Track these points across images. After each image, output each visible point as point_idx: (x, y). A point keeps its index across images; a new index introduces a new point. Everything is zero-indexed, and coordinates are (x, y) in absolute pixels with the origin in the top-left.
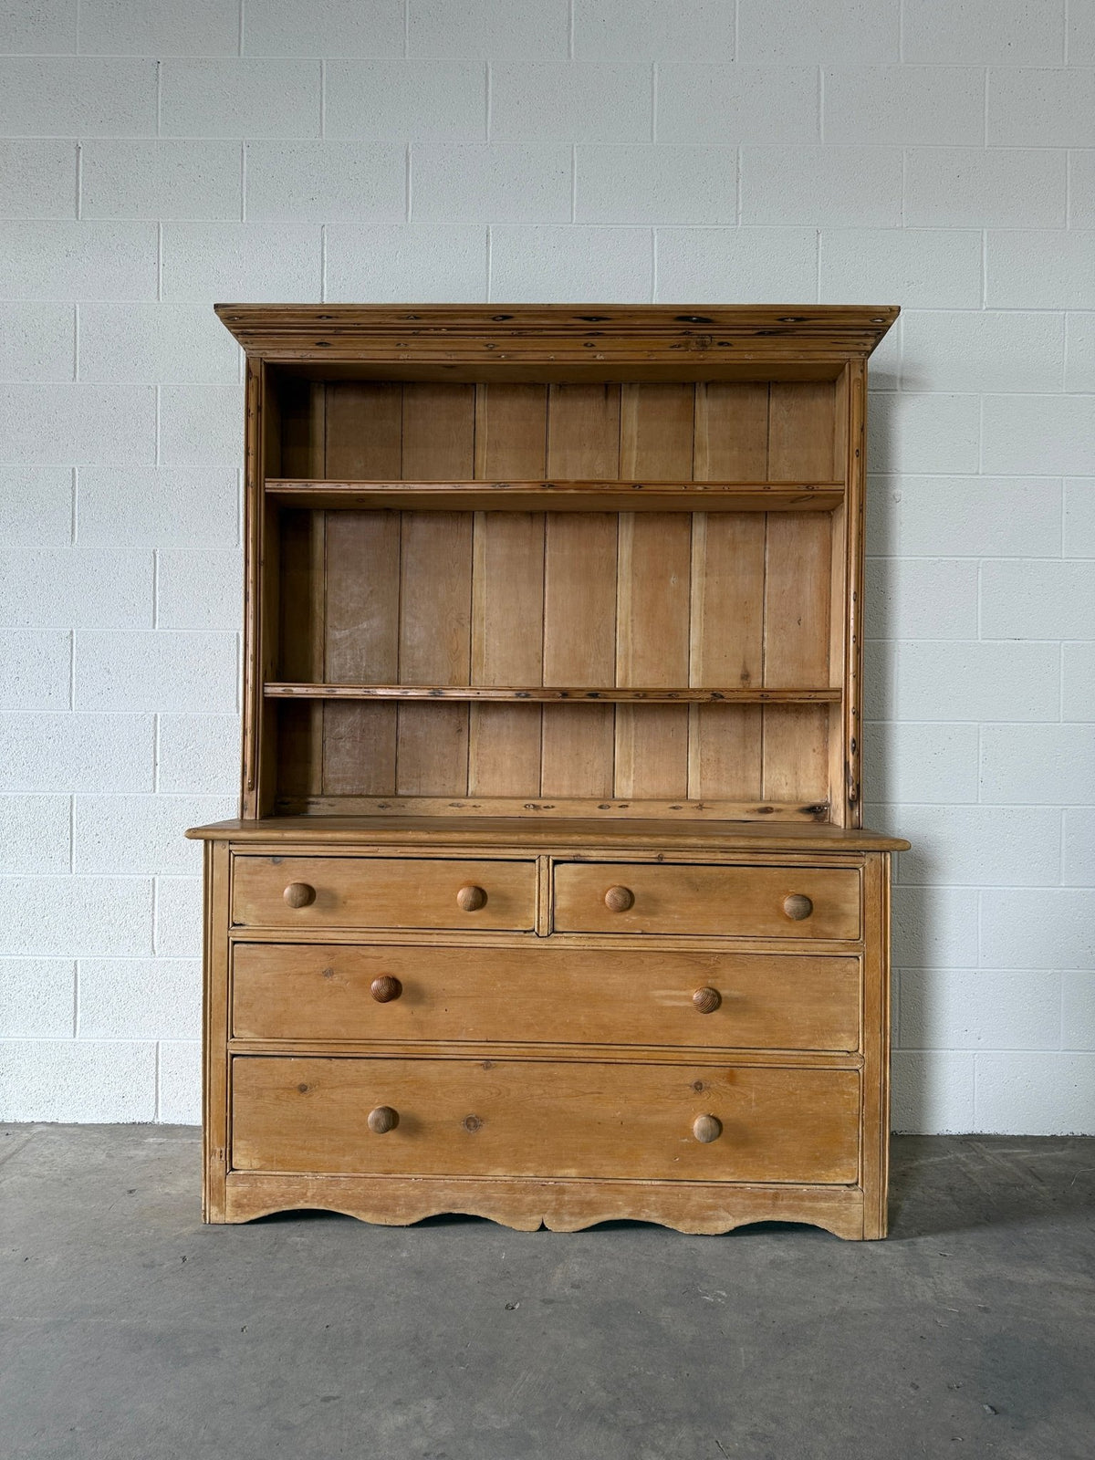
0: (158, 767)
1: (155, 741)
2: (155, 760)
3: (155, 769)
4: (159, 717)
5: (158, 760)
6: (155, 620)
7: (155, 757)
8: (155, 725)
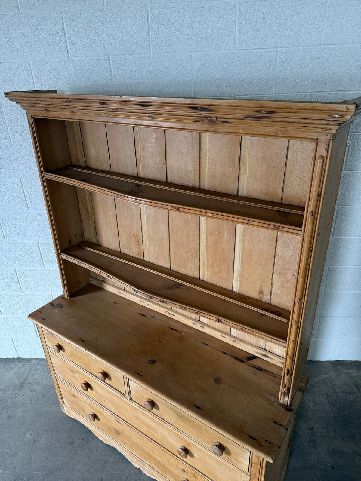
0: (43, 260)
1: (40, 251)
2: (42, 257)
3: (42, 260)
4: (39, 243)
5: (43, 257)
6: (28, 208)
7: (41, 256)
8: (39, 245)
